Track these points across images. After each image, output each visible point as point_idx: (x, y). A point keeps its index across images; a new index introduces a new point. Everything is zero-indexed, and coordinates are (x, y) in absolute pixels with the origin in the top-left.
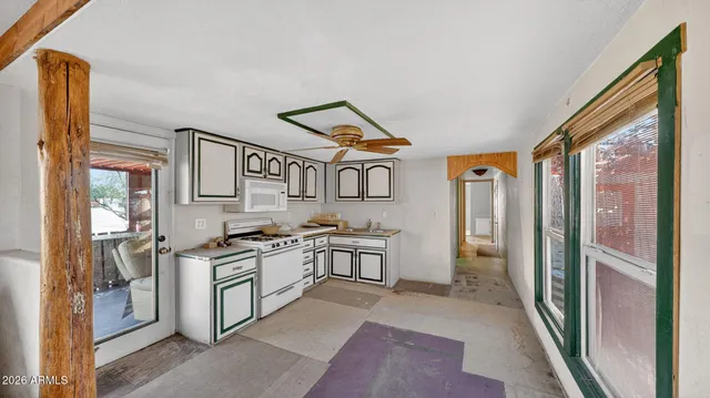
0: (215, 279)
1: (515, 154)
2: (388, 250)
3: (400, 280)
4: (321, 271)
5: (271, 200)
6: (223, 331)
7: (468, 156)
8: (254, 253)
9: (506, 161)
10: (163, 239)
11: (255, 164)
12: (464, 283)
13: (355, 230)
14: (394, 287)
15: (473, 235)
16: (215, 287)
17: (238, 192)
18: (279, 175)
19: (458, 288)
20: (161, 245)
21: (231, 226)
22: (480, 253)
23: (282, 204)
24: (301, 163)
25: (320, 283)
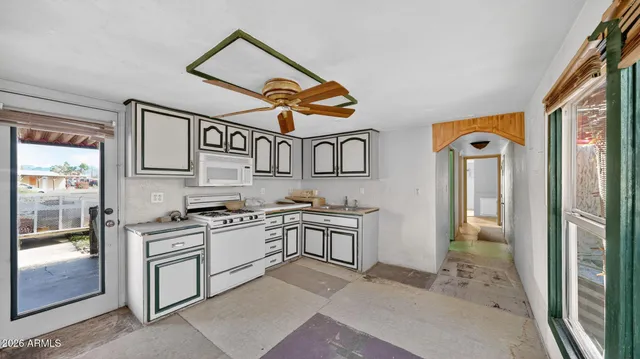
0: (148, 256)
1: (522, 115)
2: (360, 230)
3: (378, 264)
4: (292, 249)
5: (233, 174)
6: (158, 310)
7: (459, 122)
8: (203, 229)
9: (511, 125)
10: (110, 212)
11: (213, 137)
12: (454, 272)
13: (332, 208)
14: (368, 271)
15: (477, 215)
16: (148, 263)
17: (191, 165)
18: (244, 150)
19: (446, 278)
20: (107, 217)
21: (190, 200)
22: (483, 237)
23: (246, 178)
24: (271, 138)
25: (291, 261)
